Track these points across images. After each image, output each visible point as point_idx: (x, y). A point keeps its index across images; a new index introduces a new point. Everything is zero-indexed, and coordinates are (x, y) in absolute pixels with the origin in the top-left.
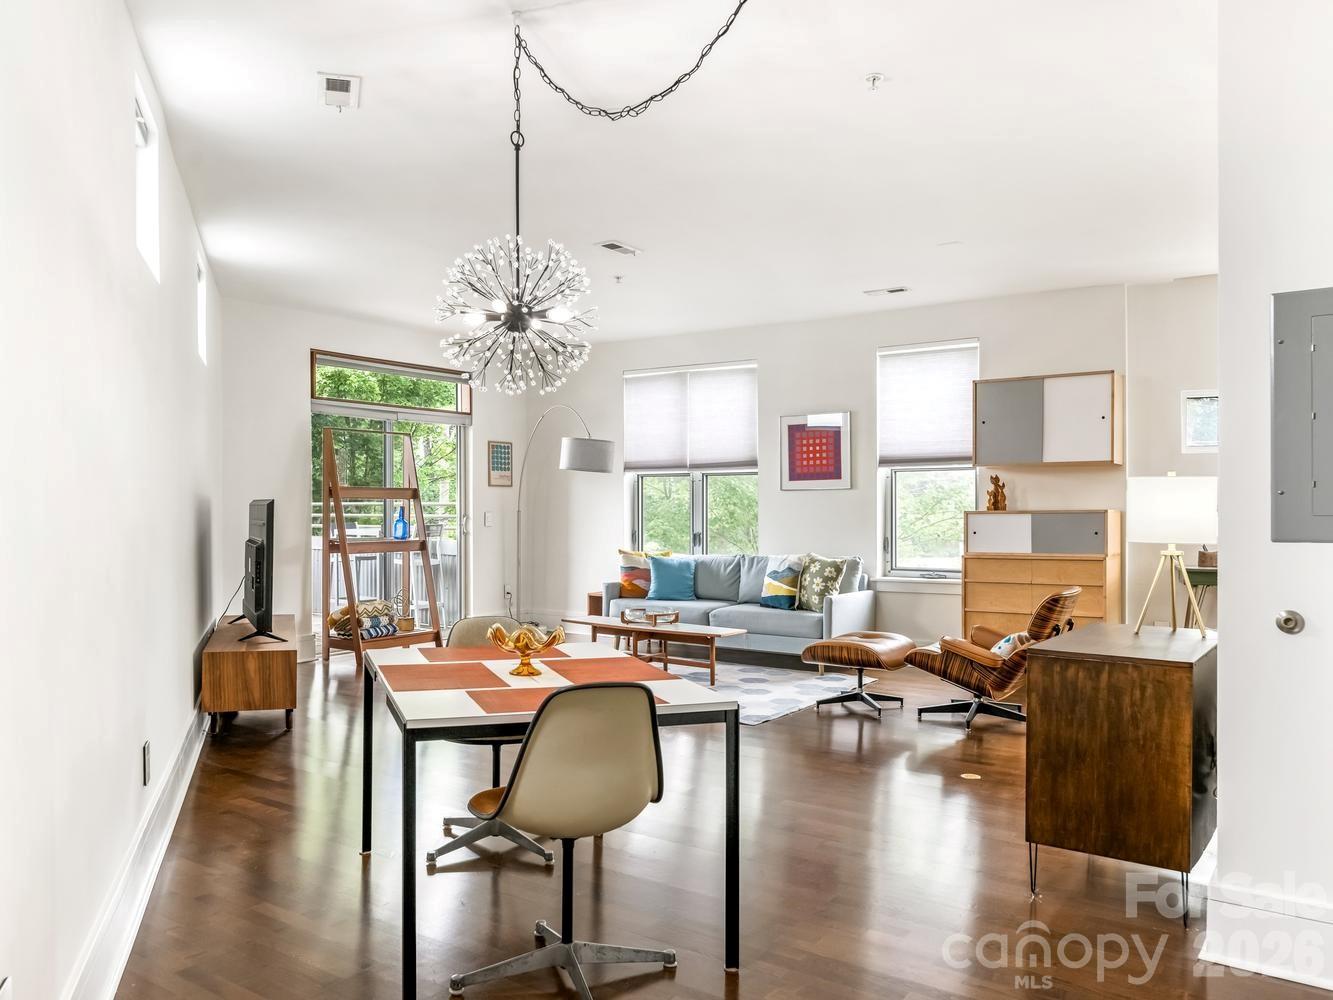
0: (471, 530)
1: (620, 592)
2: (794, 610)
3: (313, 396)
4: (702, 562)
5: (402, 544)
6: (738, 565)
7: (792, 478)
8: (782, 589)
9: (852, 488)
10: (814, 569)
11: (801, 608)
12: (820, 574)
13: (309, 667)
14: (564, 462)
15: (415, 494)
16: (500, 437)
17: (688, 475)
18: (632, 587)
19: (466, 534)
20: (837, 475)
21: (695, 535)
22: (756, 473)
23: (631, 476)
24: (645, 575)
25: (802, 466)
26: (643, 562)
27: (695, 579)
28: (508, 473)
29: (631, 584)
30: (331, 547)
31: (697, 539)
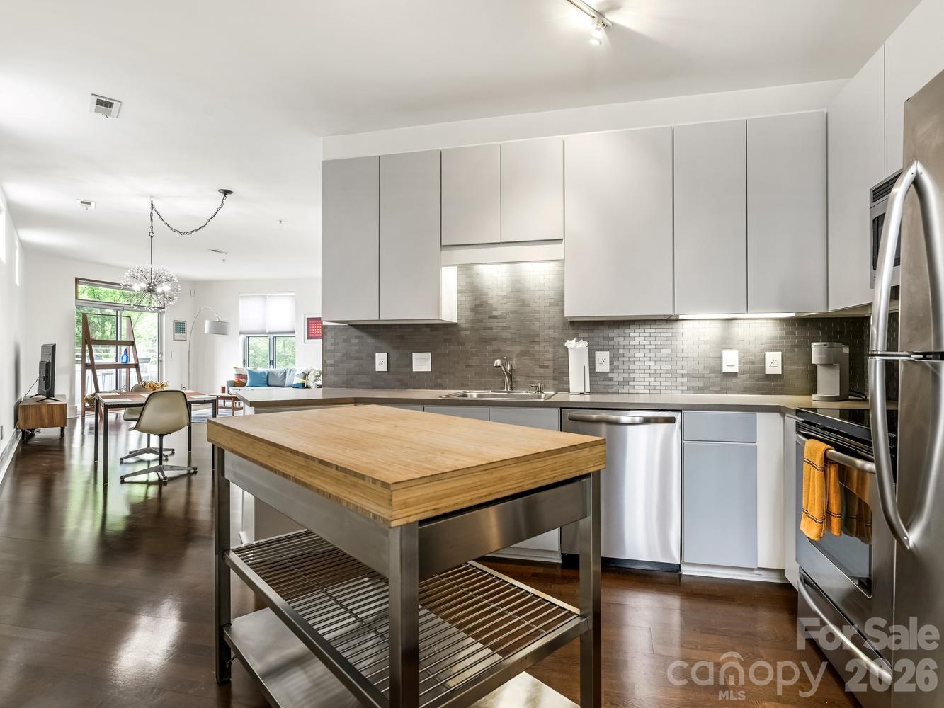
0: (164, 359)
1: (234, 384)
3: (76, 299)
4: (271, 372)
5: (127, 365)
6: (285, 372)
7: (308, 338)
8: (300, 381)
10: (312, 373)
11: (307, 387)
12: (314, 374)
13: (74, 420)
14: (206, 331)
15: (133, 343)
16: (180, 318)
17: (268, 336)
18: (240, 382)
19: (161, 361)
21: (270, 361)
22: (295, 336)
23: (243, 337)
24: (245, 377)
25: (312, 334)
26: (245, 372)
27: (267, 378)
28: (184, 335)
30: (85, 366)
31: (271, 363)
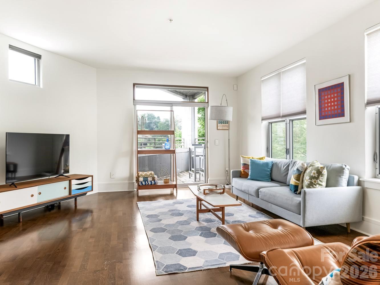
0: (209, 146)
1: (240, 175)
2: (296, 194)
4: (276, 163)
5: (167, 151)
6: (289, 165)
9: (350, 122)
10: (308, 171)
15: (174, 133)
17: (284, 121)
19: (207, 148)
20: (342, 115)
21: (287, 150)
22: (305, 118)
23: (266, 123)
25: (325, 111)
27: (271, 171)
28: (227, 125)
29: (244, 171)
